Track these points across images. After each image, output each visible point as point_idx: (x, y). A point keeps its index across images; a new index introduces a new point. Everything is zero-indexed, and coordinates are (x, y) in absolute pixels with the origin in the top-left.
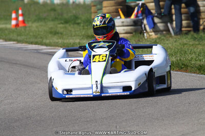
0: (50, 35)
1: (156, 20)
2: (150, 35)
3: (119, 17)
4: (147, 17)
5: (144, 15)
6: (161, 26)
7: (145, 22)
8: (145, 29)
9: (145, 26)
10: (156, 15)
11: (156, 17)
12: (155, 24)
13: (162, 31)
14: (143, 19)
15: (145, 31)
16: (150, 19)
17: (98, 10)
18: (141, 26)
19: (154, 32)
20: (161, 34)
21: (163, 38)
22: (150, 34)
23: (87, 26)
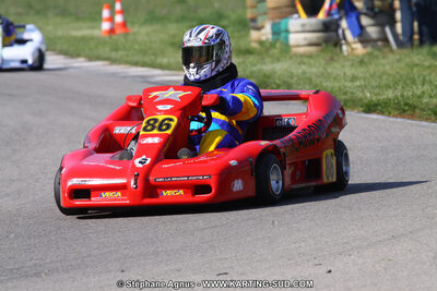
0: (170, 50)
1: (365, 21)
2: (353, 49)
3: (296, 16)
4: (347, 15)
5: (342, 12)
6: (373, 31)
7: (344, 24)
8: (345, 38)
9: (343, 31)
10: (365, 11)
11: (366, 14)
12: (362, 28)
13: (375, 41)
14: (340, 18)
15: (343, 42)
16: (354, 19)
17: (259, 2)
18: (336, 31)
19: (361, 42)
20: (373, 47)
21: (376, 53)
22: (354, 46)
23: (239, 31)
